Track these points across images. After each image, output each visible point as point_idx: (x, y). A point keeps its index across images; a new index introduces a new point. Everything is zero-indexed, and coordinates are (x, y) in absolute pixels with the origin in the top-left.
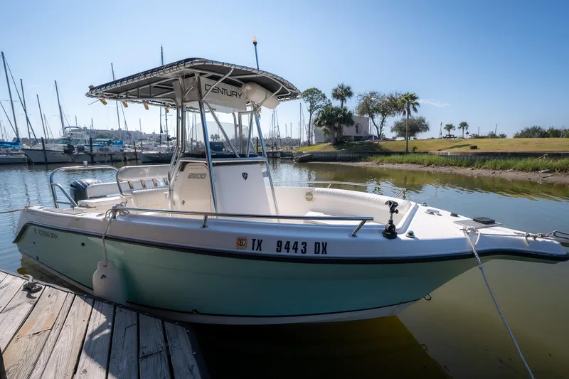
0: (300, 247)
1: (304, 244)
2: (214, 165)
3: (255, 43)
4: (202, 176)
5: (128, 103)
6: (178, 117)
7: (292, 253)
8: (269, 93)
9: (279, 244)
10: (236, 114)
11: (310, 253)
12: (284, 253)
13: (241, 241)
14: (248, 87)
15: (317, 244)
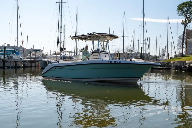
0: (117, 62)
1: (118, 62)
2: (100, 53)
3: (109, 28)
4: (97, 55)
5: (79, 40)
6: (92, 43)
7: (116, 63)
8: (111, 37)
9: (114, 62)
10: (102, 42)
11: (119, 63)
12: (115, 63)
13: (109, 62)
14: (107, 36)
15: (120, 62)
